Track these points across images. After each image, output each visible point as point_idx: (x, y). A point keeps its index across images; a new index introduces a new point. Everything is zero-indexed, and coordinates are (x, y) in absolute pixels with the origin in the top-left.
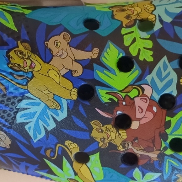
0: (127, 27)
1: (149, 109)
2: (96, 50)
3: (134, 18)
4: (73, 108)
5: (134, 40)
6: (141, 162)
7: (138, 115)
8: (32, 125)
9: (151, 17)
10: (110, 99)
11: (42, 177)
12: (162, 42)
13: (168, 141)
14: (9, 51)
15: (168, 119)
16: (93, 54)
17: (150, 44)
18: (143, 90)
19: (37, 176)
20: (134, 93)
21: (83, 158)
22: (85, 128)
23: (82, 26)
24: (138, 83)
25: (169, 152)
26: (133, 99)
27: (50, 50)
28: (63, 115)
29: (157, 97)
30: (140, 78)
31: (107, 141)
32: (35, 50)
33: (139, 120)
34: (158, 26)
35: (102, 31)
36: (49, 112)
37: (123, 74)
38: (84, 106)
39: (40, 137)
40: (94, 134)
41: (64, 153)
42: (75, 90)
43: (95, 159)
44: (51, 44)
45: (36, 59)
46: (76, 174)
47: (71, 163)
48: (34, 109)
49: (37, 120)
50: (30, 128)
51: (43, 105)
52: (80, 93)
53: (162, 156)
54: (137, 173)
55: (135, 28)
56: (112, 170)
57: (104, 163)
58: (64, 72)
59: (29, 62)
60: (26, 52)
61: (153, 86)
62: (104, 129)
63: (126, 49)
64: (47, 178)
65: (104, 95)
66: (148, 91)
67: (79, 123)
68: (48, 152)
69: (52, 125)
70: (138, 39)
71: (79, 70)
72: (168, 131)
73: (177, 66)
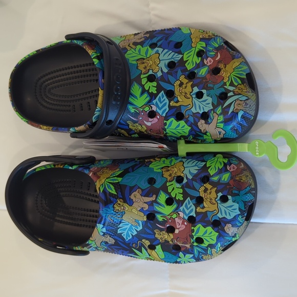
0: (170, 181)
1: (183, 223)
2: (154, 196)
3: (173, 175)
4: (145, 224)
5: (173, 189)
6: (182, 249)
7: (178, 227)
8: (125, 233)
9: (182, 175)
10: (163, 219)
11: (131, 256)
12: (187, 190)
13: (194, 239)
14: (114, 204)
15: (192, 228)
16: (153, 198)
17: (181, 191)
18: (179, 214)
19: (129, 256)
20: (174, 216)
21: (152, 247)
22: (152, 233)
23: (147, 183)
24: (176, 211)
25: (195, 244)
26: (174, 219)
27: (132, 200)
28: (140, 228)
29: (186, 218)
30: (177, 208)
31: (163, 239)
32: (125, 201)
33: (178, 229)
34: (185, 181)
35: (158, 185)
36: (133, 228)
37: (168, 206)
38: (150, 223)
39: (129, 238)
40: (157, 236)
41: (142, 245)
42: (146, 216)
43: (159, 248)
44: (132, 197)
45: (126, 205)
46: (150, 255)
47: (147, 250)
48: (126, 227)
49: (128, 232)
50: (124, 235)
51: (130, 225)
52: (148, 218)
53: (192, 246)
54: (181, 254)
55: (174, 182)
56: (168, 253)
57: (164, 250)
58: (139, 209)
59: (122, 208)
60: (121, 204)
61: (184, 212)
62: (161, 233)
63: (169, 194)
64: (134, 257)
65: (160, 218)
66: (181, 215)
67: (148, 231)
68: (134, 245)
69: (135, 233)
70: (175, 188)
71: (146, 207)
72: (193, 234)
73: (195, 203)
